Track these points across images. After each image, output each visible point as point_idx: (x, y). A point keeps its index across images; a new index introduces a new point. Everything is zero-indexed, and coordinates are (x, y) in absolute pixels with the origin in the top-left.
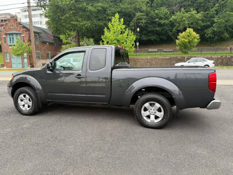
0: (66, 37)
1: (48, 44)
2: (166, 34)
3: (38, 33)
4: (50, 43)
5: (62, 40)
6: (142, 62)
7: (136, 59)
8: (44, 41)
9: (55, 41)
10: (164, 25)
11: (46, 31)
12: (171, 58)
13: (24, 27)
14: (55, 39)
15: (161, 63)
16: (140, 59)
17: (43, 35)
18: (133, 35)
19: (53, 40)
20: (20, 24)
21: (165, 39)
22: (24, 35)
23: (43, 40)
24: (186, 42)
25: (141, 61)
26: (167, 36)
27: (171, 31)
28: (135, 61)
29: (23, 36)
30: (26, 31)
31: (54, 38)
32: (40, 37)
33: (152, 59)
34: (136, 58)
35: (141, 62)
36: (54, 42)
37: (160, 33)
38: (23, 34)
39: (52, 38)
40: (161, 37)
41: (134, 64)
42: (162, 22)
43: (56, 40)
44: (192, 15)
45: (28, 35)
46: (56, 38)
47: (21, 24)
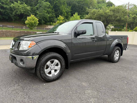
2: (8, 15)
10: (6, 8)
12: (20, 32)
15: (15, 35)
21: (7, 18)
24: (33, 23)
26: (9, 17)
27: (12, 14)
33: (7, 32)
37: (3, 14)
40: (4, 16)
42: (5, 6)
44: (24, 6)
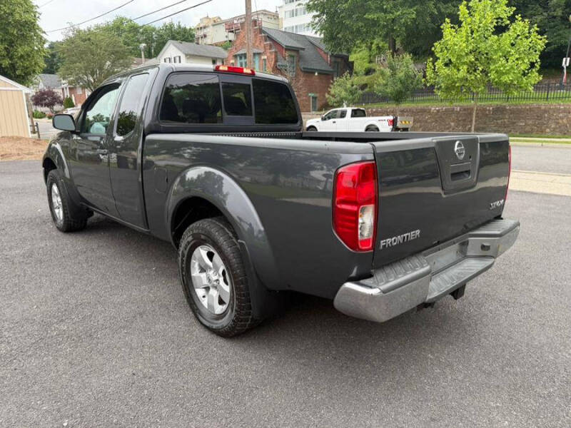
0: (370, 56)
1: (316, 74)
3: (296, 50)
4: (322, 73)
5: (353, 63)
6: (565, 121)
7: (545, 111)
8: (309, 67)
9: (333, 68)
11: (317, 43)
13: (269, 38)
14: (335, 62)
16: (558, 110)
17: (308, 53)
18: (536, 34)
19: (330, 65)
20: (261, 31)
22: (265, 57)
23: (306, 66)
25: (561, 115)
28: (540, 117)
29: (265, 60)
30: (271, 47)
31: (333, 59)
32: (300, 58)
34: (543, 107)
35: (562, 118)
36: (331, 70)
38: (264, 53)
39: (329, 59)
41: (535, 125)
43: (338, 63)
45: (273, 56)
46: (339, 60)
47: (265, 32)
